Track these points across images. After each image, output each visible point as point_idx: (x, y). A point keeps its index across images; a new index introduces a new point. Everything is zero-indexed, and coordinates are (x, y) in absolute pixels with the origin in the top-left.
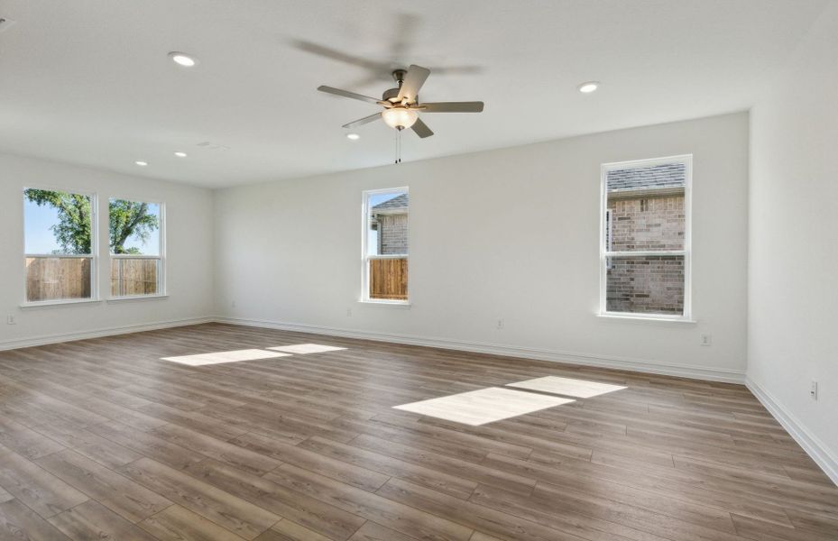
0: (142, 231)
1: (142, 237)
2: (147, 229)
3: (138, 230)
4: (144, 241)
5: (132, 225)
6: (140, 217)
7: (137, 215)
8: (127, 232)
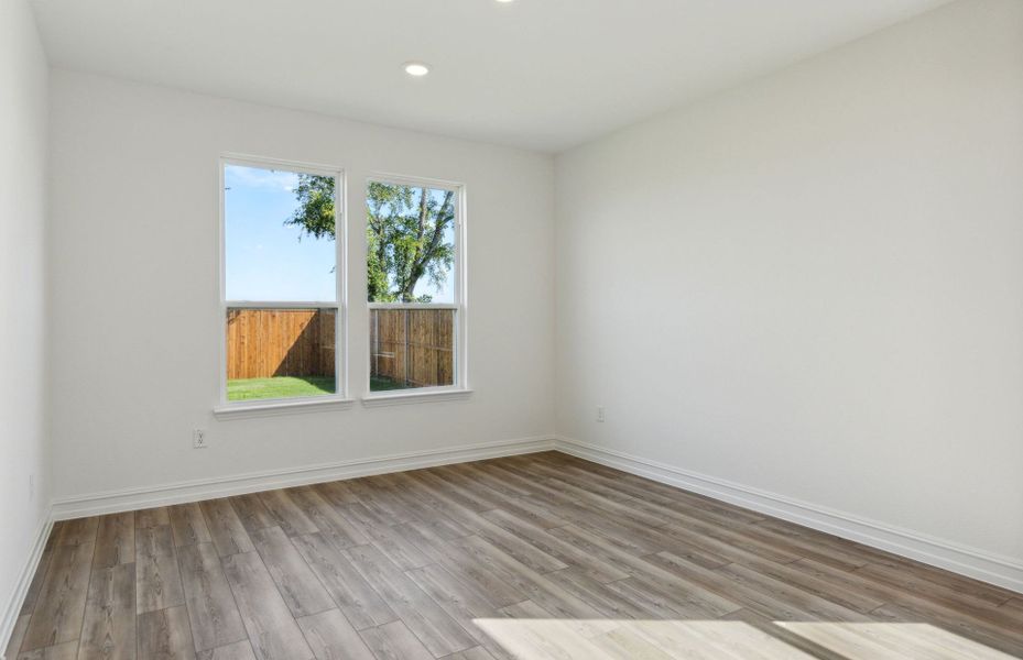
0: (436, 270)
1: (437, 279)
2: (443, 266)
3: (431, 268)
4: (439, 286)
5: (424, 261)
6: (434, 250)
7: (430, 246)
8: (418, 272)
